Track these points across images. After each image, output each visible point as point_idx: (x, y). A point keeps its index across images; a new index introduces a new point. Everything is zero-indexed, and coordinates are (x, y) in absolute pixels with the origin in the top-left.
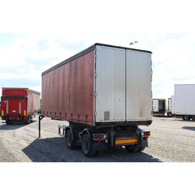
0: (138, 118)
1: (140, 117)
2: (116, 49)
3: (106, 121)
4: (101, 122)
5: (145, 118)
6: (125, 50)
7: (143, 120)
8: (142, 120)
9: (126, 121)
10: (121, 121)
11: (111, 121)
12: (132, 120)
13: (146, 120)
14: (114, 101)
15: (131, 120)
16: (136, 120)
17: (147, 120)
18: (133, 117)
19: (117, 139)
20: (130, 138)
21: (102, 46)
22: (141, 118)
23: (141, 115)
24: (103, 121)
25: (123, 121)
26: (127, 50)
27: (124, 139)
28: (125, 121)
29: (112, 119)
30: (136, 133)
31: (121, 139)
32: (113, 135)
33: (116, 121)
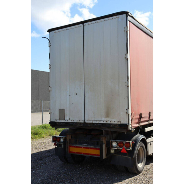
0: (103, 119)
1: (105, 118)
2: (71, 27)
3: (61, 121)
4: (56, 121)
5: (114, 120)
6: (82, 25)
7: (112, 123)
8: (109, 122)
9: (85, 122)
10: (78, 121)
11: (66, 121)
12: (94, 122)
13: (116, 123)
14: (70, 96)
15: (91, 122)
16: (100, 122)
17: (119, 123)
18: (95, 118)
19: (75, 145)
20: (92, 147)
21: (55, 31)
22: (107, 119)
23: (107, 115)
24: (58, 121)
25: (81, 122)
26: (85, 24)
27: (84, 148)
28: (83, 122)
29: (68, 119)
30: (101, 141)
31: (79, 146)
32: (70, 139)
33: (72, 122)
